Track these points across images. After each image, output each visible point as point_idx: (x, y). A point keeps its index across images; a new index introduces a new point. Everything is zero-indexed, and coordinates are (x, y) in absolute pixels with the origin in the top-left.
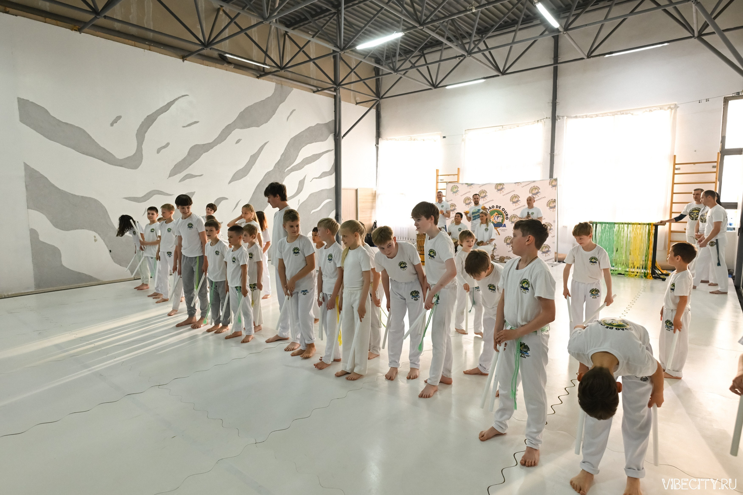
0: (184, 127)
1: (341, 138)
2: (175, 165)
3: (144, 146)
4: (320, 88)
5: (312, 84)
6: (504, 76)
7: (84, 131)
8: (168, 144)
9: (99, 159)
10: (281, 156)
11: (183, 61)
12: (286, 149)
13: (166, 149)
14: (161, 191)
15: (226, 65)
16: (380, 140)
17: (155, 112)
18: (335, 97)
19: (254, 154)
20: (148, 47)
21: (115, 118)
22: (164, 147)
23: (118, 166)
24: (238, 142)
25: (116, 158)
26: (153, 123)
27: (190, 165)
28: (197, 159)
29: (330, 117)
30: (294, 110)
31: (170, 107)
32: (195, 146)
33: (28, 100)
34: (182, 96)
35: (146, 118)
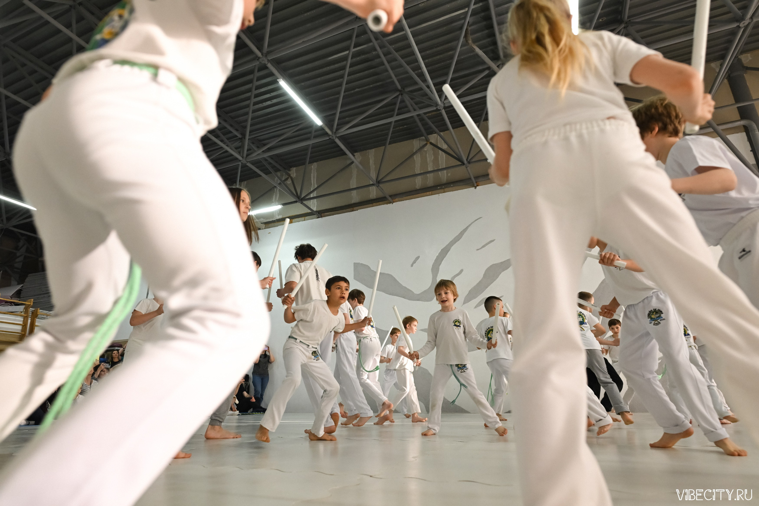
0: (478, 250)
2: (470, 291)
7: (392, 276)
8: (462, 271)
9: (401, 297)
11: (476, 188)
13: (459, 276)
17: (449, 244)
20: (442, 190)
21: (414, 259)
23: (414, 300)
25: (415, 293)
26: (447, 254)
27: (487, 288)
28: (495, 280)
31: (463, 234)
32: (491, 266)
33: (359, 263)
34: (476, 220)
35: (440, 252)
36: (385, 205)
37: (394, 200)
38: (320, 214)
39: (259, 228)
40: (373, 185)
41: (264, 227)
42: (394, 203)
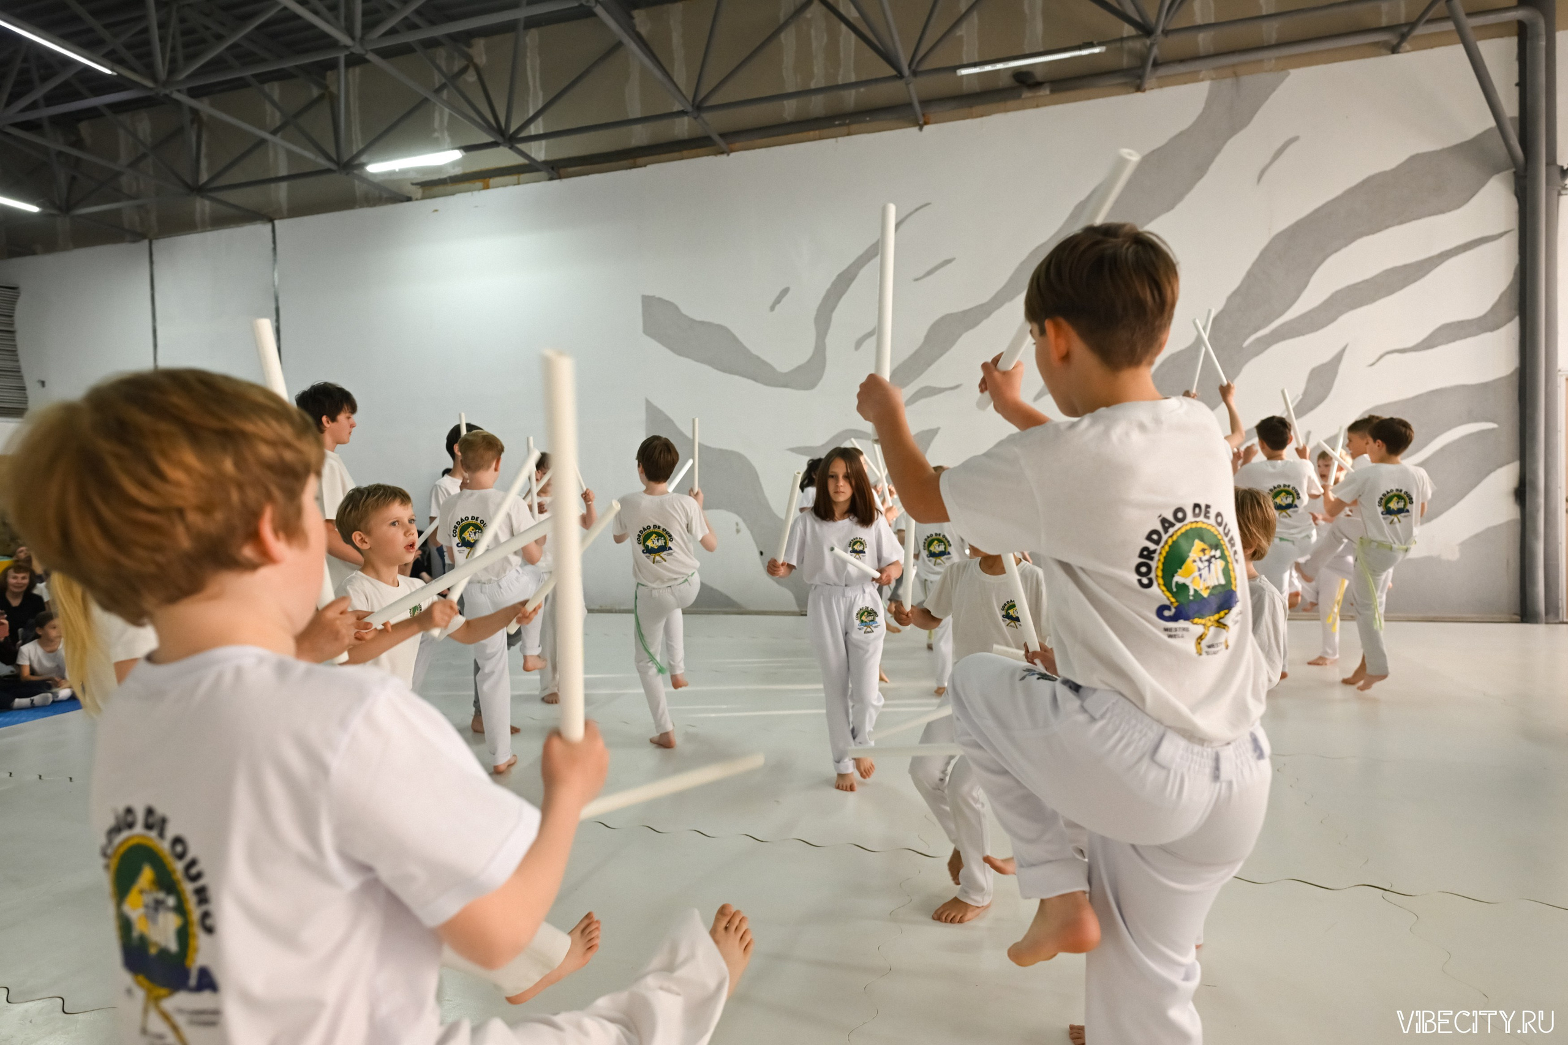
0: (916, 280)
2: (894, 370)
3: (830, 340)
4: (1406, 26)
7: (728, 331)
9: (749, 378)
10: (1230, 299)
11: (921, 129)
15: (1026, 94)
17: (854, 262)
18: (1522, 29)
20: (844, 129)
21: (778, 293)
22: (871, 334)
23: (778, 386)
25: (777, 371)
26: (848, 286)
27: (929, 365)
28: (947, 350)
30: (1289, 143)
32: (943, 318)
33: (654, 296)
34: (917, 210)
35: (835, 280)
36: (710, 157)
37: (733, 146)
38: (556, 169)
39: (409, 195)
40: (683, 113)
41: (419, 195)
42: (732, 155)
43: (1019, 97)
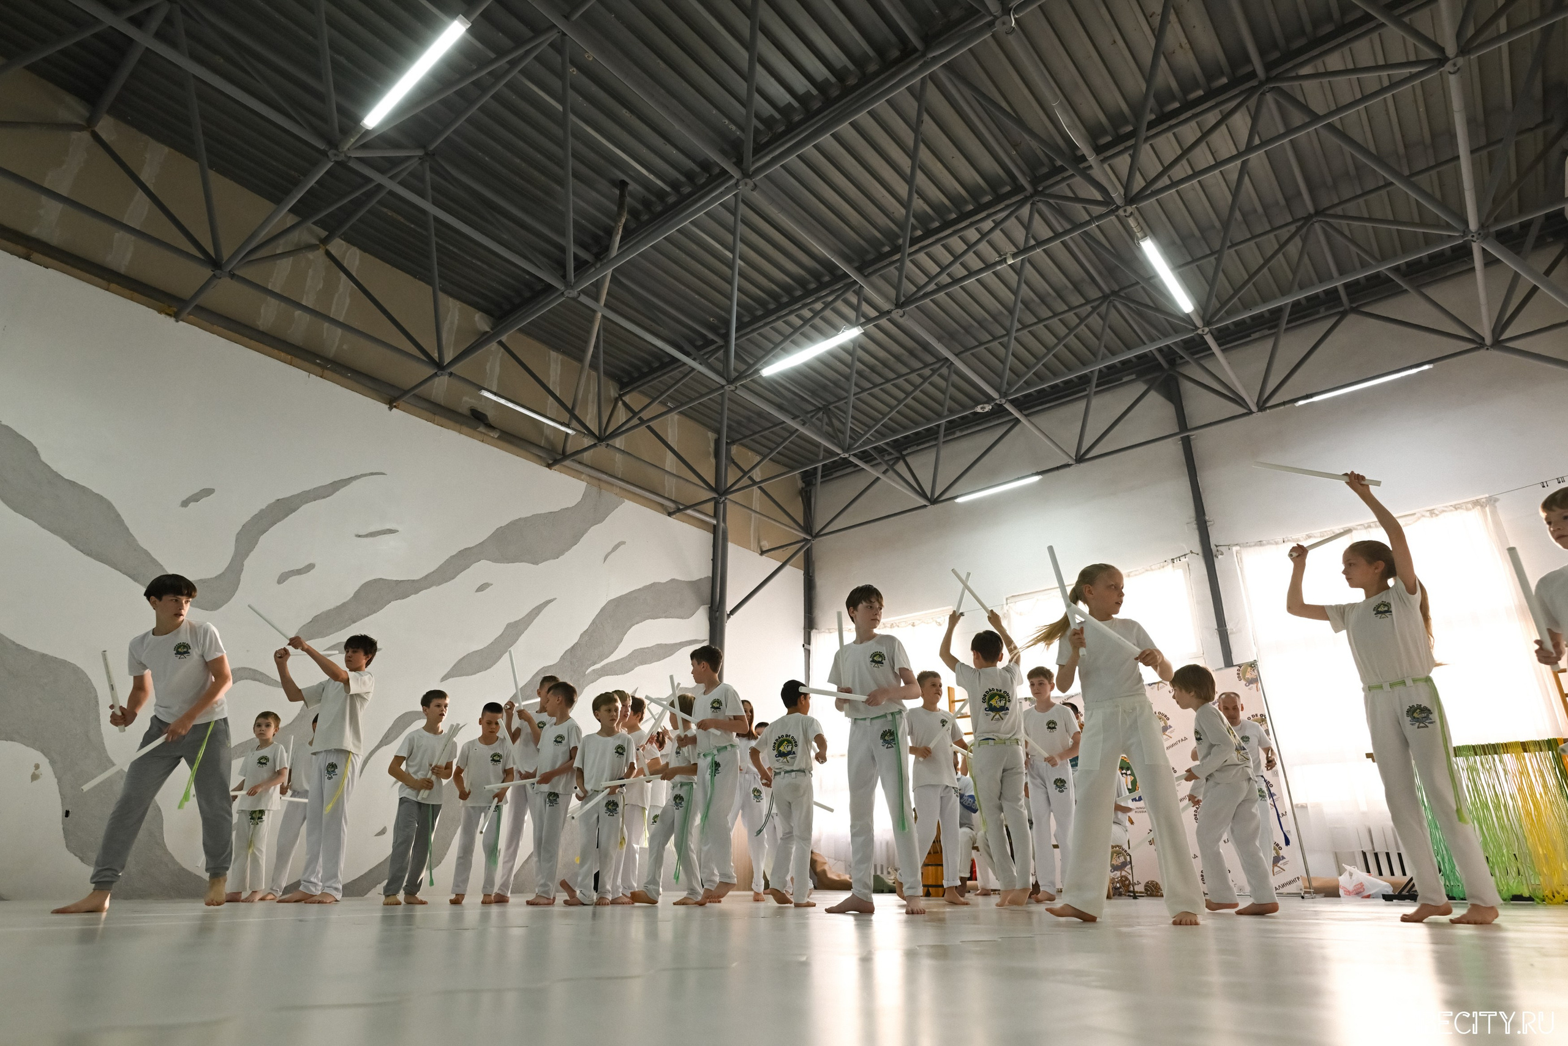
0: (359, 536)
1: (726, 616)
2: (316, 617)
3: (248, 563)
4: (682, 504)
5: (666, 495)
6: (1082, 465)
7: (110, 506)
8: (311, 567)
10: (581, 636)
11: (391, 409)
12: (594, 622)
13: (302, 576)
14: (261, 674)
15: (482, 429)
16: (814, 631)
17: (299, 495)
18: (715, 530)
19: (516, 622)
20: (319, 370)
21: (196, 490)
22: (299, 572)
24: (481, 588)
26: (287, 515)
27: (354, 622)
28: (375, 612)
29: (700, 569)
30: (623, 543)
31: (338, 490)
32: (375, 581)
34: (372, 474)
35: (272, 504)
42: (181, 323)
43: (475, 429)
